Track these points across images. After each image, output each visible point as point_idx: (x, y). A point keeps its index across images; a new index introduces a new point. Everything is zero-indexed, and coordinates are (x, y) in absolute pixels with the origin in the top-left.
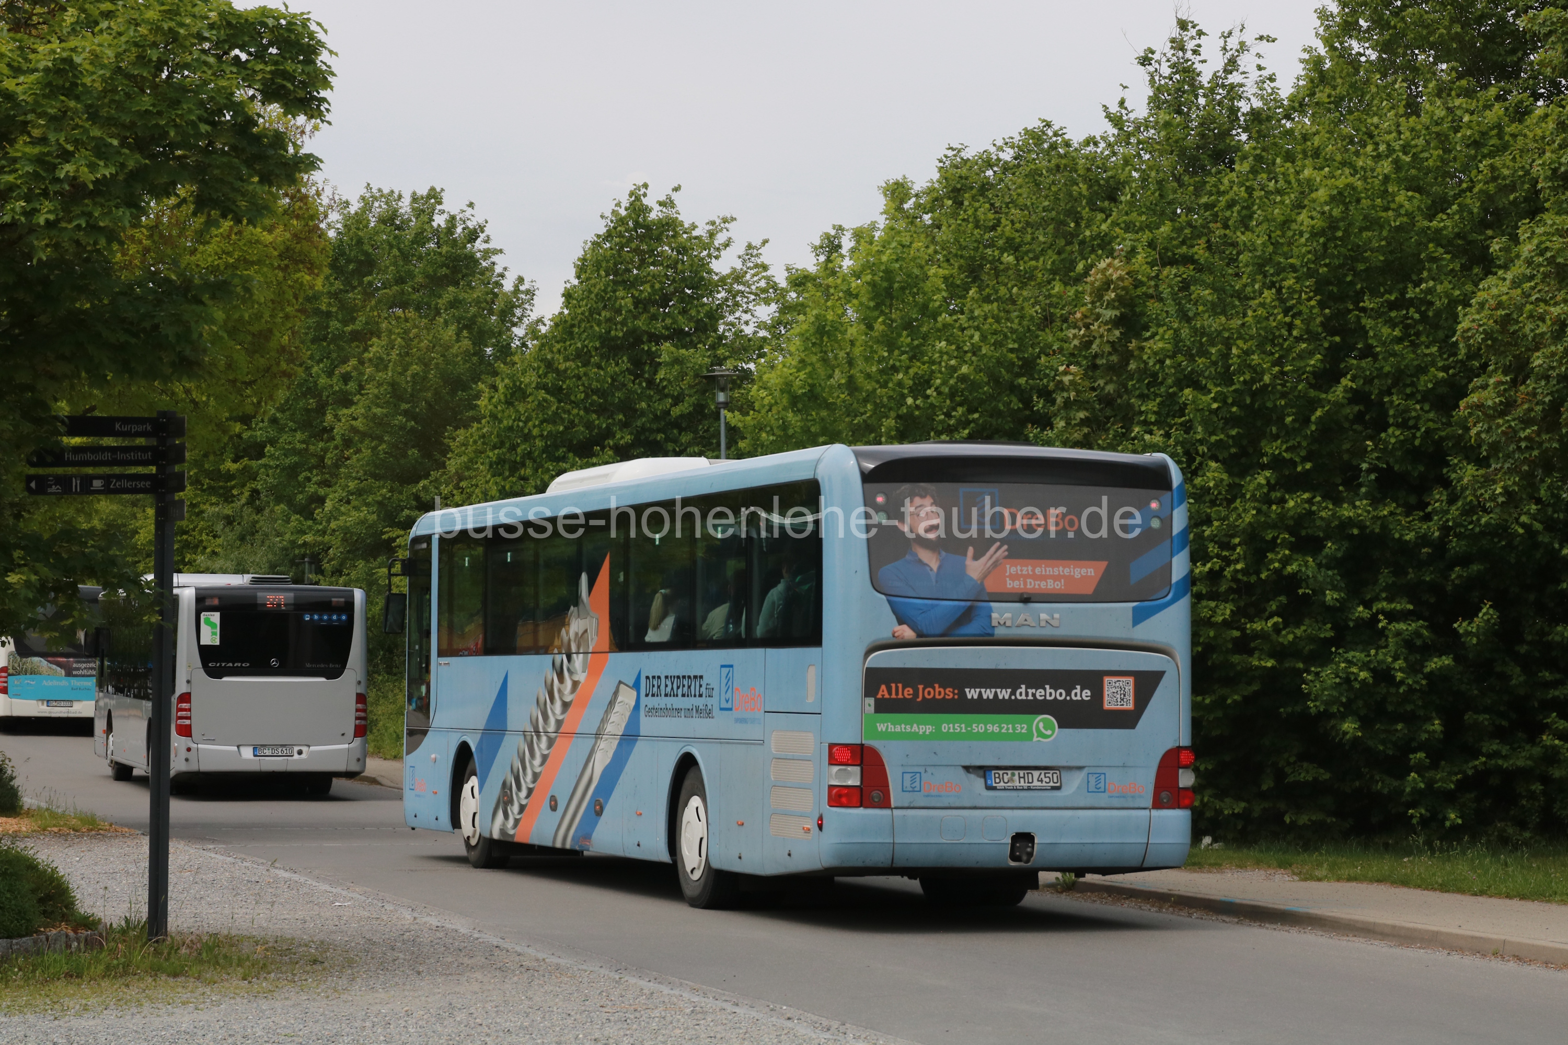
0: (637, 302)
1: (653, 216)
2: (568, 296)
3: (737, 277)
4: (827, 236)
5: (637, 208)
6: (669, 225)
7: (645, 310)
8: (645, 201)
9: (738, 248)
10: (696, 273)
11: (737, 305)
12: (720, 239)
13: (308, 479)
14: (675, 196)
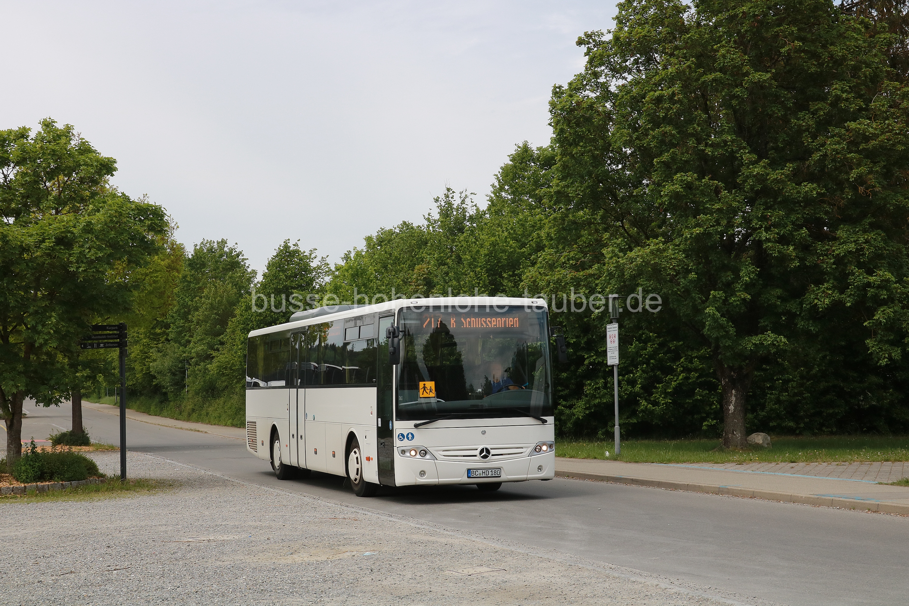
0: (286, 277)
1: (291, 249)
2: (264, 275)
3: (319, 267)
4: (346, 254)
5: (286, 247)
6: (297, 251)
7: (290, 279)
8: (289, 244)
9: (319, 258)
10: (306, 267)
11: (319, 276)
12: (313, 256)
13: (185, 335)
14: (298, 242)
